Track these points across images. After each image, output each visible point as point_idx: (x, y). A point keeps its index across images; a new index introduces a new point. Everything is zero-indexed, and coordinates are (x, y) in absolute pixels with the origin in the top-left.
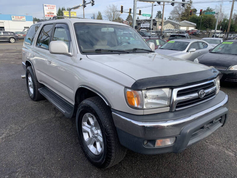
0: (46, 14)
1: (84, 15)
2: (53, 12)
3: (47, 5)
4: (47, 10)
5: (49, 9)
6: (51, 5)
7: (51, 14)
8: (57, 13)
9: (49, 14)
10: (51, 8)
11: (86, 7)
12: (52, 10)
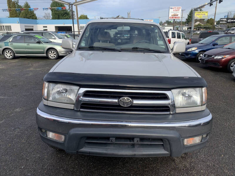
0: (170, 16)
1: (215, 14)
2: (178, 13)
3: (173, 7)
4: (172, 12)
5: (174, 11)
6: (177, 7)
7: (175, 16)
8: (188, 14)
9: (173, 16)
10: (176, 10)
11: (212, 5)
12: (177, 11)
